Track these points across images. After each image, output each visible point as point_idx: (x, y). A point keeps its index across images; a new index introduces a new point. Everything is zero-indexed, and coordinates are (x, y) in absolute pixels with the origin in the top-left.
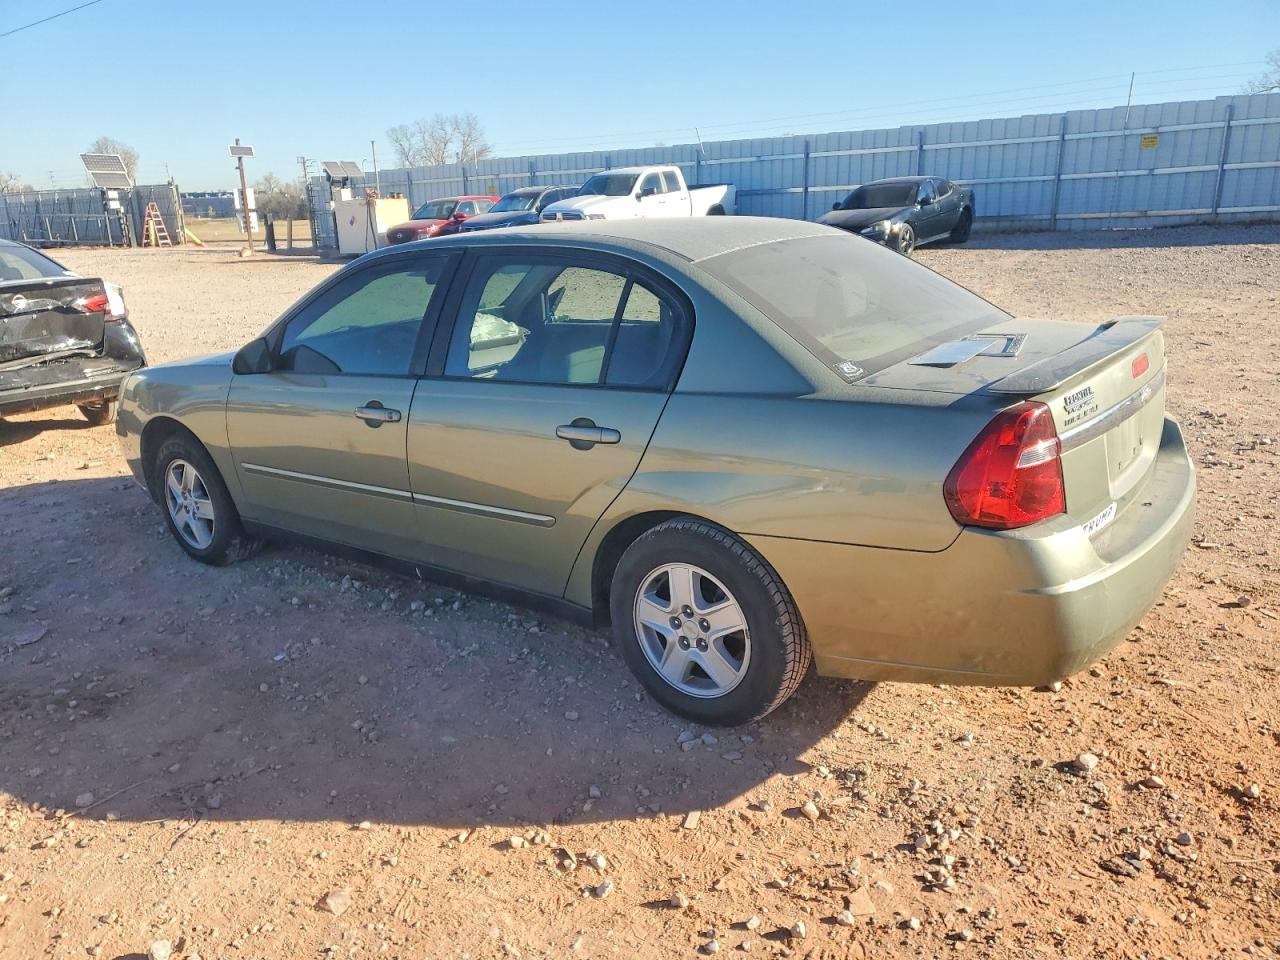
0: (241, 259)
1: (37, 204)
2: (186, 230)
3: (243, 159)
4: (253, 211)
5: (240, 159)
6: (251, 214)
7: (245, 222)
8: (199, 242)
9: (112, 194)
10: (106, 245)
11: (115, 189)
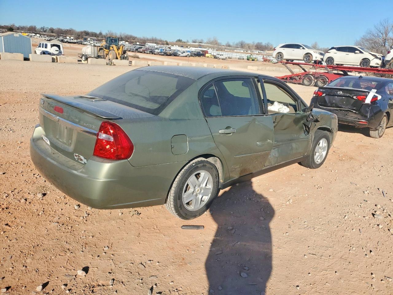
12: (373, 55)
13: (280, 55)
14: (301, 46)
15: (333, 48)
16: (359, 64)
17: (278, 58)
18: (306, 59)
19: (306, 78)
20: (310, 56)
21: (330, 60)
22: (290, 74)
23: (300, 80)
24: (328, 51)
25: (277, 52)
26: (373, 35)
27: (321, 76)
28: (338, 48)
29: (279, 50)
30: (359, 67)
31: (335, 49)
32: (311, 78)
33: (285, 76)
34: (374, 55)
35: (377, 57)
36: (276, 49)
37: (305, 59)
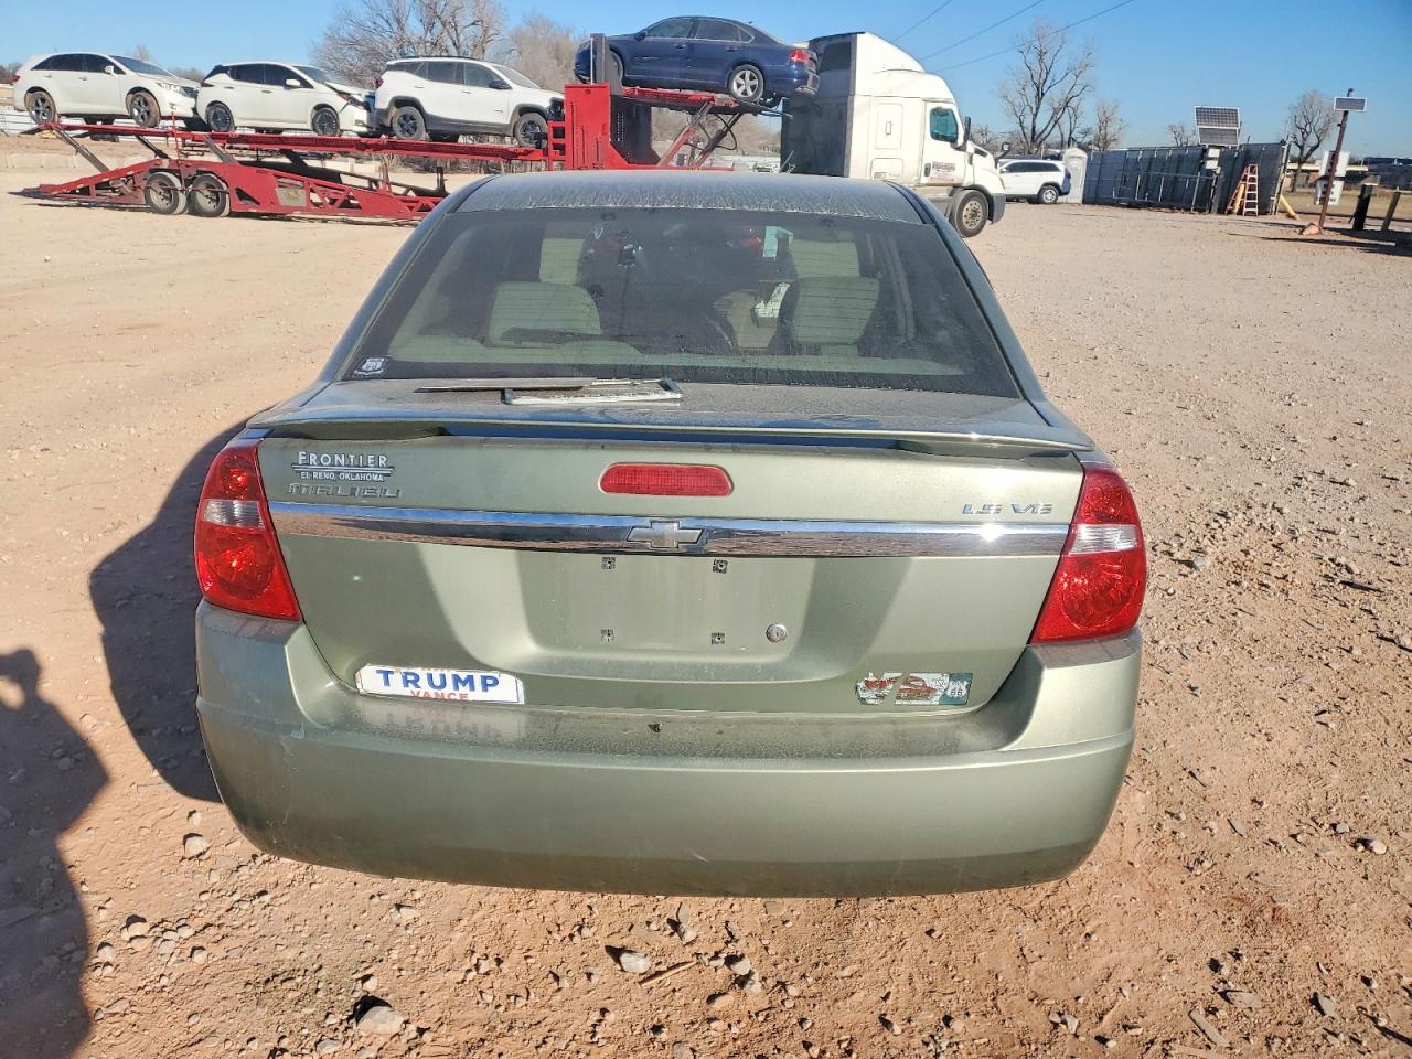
0: (1301, 237)
1: (1152, 158)
2: (1281, 197)
3: (1349, 115)
4: (1341, 178)
5: (1346, 113)
6: (1335, 183)
7: (1324, 193)
8: (1293, 213)
9: (1214, 153)
10: (1187, 210)
11: (1219, 147)
12: (341, 93)
13: (38, 98)
14: (112, 64)
15: (219, 70)
16: (309, 126)
17: (38, 112)
18: (139, 111)
19: (154, 184)
20: (149, 99)
21: (220, 112)
22: (95, 172)
23: (135, 193)
24: (206, 81)
25: (29, 87)
26: (361, 26)
27: (199, 172)
28: (233, 67)
29: (30, 78)
30: (314, 134)
31: (226, 72)
32: (172, 184)
33: (78, 182)
34: (344, 93)
35: (354, 102)
36: (18, 77)
37: (136, 112)
